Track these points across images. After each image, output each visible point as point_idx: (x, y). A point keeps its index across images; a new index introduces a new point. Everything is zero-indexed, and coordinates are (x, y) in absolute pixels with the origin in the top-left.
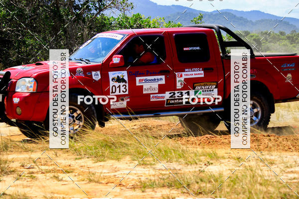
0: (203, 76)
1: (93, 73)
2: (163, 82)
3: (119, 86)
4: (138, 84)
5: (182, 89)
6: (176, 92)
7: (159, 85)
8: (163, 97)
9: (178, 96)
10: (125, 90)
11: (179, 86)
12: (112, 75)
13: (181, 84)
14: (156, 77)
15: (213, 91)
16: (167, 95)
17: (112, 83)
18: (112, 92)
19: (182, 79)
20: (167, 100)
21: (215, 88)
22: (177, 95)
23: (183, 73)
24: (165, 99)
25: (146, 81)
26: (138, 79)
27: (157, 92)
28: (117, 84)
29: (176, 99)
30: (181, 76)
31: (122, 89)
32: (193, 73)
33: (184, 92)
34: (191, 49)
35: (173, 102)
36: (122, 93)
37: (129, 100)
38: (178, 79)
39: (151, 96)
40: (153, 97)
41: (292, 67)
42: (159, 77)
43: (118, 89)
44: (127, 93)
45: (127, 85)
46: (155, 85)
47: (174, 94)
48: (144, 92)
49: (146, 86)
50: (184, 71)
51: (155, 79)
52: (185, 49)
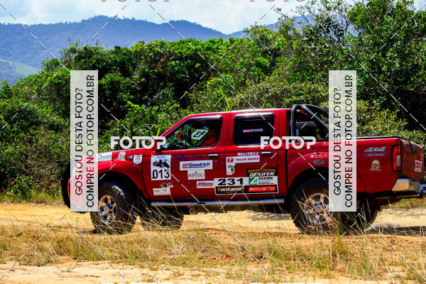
0: (258, 161)
1: (135, 156)
2: (210, 167)
3: (161, 171)
4: (181, 169)
5: (233, 176)
6: (226, 179)
7: (206, 170)
8: (212, 184)
9: (229, 184)
10: (167, 176)
11: (229, 172)
12: (154, 159)
13: (232, 170)
14: (202, 162)
15: (272, 178)
16: (216, 182)
17: (153, 168)
18: (154, 177)
19: (233, 164)
20: (217, 188)
21: (275, 175)
22: (228, 182)
23: (235, 158)
24: (214, 187)
25: (191, 166)
26: (182, 163)
27: (204, 178)
28: (158, 169)
29: (227, 187)
30: (232, 161)
31: (164, 174)
32: (247, 157)
33: (236, 179)
34: (251, 130)
35: (224, 190)
36: (164, 179)
37: (172, 186)
38: (228, 164)
39: (198, 182)
40: (199, 184)
41: (379, 152)
42: (206, 162)
43: (159, 174)
44: (170, 178)
45: (170, 169)
46: (202, 171)
47: (225, 181)
48: (189, 179)
49: (191, 171)
50: (237, 156)
51: (201, 164)
52: (244, 131)
